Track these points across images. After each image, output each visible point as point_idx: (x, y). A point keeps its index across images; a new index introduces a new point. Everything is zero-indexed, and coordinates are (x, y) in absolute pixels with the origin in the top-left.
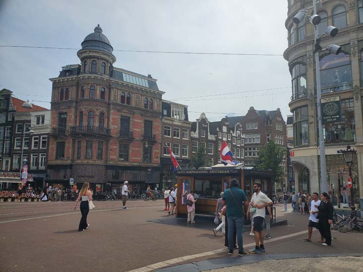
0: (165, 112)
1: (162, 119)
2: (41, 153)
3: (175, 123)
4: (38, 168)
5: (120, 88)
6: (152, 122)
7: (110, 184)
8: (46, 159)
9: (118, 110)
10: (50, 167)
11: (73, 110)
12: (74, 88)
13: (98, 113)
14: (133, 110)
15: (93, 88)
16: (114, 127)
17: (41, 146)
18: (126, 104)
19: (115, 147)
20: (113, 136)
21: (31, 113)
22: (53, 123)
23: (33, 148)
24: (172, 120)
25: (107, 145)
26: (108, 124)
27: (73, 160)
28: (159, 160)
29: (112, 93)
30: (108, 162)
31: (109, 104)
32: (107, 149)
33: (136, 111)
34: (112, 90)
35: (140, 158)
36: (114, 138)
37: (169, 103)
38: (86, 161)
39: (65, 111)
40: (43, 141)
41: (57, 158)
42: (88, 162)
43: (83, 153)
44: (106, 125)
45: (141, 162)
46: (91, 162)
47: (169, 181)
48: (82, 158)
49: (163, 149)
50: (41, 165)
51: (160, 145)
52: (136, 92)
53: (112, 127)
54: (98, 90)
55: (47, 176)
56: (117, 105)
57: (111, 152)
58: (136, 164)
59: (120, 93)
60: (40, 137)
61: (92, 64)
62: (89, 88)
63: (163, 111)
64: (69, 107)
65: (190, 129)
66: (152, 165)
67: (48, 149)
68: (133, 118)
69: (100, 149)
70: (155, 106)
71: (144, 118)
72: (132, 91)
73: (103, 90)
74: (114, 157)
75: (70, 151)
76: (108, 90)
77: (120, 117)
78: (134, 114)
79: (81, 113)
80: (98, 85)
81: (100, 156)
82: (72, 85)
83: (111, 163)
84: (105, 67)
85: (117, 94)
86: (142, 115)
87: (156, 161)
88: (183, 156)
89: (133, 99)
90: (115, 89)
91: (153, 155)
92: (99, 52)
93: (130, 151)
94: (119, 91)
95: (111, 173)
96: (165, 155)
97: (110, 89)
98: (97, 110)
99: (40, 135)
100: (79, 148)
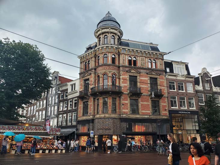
0: (168, 70)
1: (165, 76)
2: (73, 112)
3: (178, 78)
4: (72, 124)
5: (127, 53)
6: (156, 78)
7: (125, 135)
8: (77, 116)
9: (127, 71)
10: (79, 122)
11: (93, 75)
12: (93, 59)
13: (110, 75)
14: (139, 70)
15: (105, 56)
16: (124, 85)
17: (74, 106)
18: (133, 66)
19: (127, 102)
20: (124, 92)
21: (68, 83)
22: (81, 88)
23: (69, 109)
24: (175, 76)
25: (120, 100)
26: (119, 83)
27: (94, 116)
28: (167, 113)
29: (121, 58)
30: (121, 115)
31: (119, 67)
32: (120, 103)
33: (142, 71)
34: (121, 56)
35: (150, 111)
36: (125, 94)
37: (170, 61)
38: (103, 116)
39: (87, 77)
40: (75, 103)
41: (83, 115)
42: (105, 116)
43: (101, 109)
44: (117, 84)
45: (151, 114)
46: (107, 115)
47: (179, 133)
48: (100, 112)
49: (170, 102)
50: (74, 122)
51: (166, 98)
52: (141, 55)
53: (122, 85)
54: (110, 56)
55: (77, 130)
56: (126, 67)
57: (123, 106)
58: (146, 117)
59: (127, 58)
60: (73, 100)
61: (104, 38)
62: (103, 56)
63: (166, 70)
64: (90, 74)
65: (194, 83)
66: (161, 117)
67: (78, 108)
68: (140, 77)
69: (114, 104)
70: (158, 65)
71: (150, 76)
72: (137, 55)
73: (113, 56)
74: (126, 111)
75: (92, 107)
76: (118, 56)
77: (129, 77)
78: (140, 73)
79: (99, 76)
80: (109, 52)
81: (114, 111)
82: (92, 57)
83: (124, 116)
84: (114, 39)
85: (125, 59)
86: (147, 74)
87: (164, 114)
88: (190, 109)
89: (139, 62)
90: (123, 55)
91: (161, 108)
92: (108, 28)
93: (140, 105)
94: (126, 56)
95: (125, 125)
96: (172, 108)
97: (119, 56)
98: (110, 72)
99: (73, 98)
100: (98, 105)
